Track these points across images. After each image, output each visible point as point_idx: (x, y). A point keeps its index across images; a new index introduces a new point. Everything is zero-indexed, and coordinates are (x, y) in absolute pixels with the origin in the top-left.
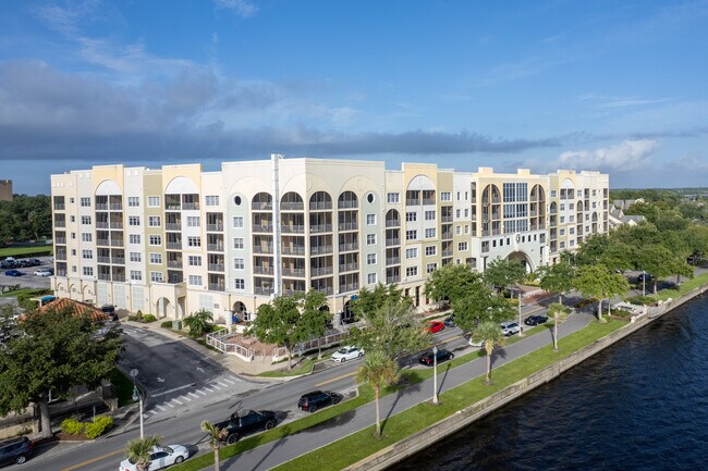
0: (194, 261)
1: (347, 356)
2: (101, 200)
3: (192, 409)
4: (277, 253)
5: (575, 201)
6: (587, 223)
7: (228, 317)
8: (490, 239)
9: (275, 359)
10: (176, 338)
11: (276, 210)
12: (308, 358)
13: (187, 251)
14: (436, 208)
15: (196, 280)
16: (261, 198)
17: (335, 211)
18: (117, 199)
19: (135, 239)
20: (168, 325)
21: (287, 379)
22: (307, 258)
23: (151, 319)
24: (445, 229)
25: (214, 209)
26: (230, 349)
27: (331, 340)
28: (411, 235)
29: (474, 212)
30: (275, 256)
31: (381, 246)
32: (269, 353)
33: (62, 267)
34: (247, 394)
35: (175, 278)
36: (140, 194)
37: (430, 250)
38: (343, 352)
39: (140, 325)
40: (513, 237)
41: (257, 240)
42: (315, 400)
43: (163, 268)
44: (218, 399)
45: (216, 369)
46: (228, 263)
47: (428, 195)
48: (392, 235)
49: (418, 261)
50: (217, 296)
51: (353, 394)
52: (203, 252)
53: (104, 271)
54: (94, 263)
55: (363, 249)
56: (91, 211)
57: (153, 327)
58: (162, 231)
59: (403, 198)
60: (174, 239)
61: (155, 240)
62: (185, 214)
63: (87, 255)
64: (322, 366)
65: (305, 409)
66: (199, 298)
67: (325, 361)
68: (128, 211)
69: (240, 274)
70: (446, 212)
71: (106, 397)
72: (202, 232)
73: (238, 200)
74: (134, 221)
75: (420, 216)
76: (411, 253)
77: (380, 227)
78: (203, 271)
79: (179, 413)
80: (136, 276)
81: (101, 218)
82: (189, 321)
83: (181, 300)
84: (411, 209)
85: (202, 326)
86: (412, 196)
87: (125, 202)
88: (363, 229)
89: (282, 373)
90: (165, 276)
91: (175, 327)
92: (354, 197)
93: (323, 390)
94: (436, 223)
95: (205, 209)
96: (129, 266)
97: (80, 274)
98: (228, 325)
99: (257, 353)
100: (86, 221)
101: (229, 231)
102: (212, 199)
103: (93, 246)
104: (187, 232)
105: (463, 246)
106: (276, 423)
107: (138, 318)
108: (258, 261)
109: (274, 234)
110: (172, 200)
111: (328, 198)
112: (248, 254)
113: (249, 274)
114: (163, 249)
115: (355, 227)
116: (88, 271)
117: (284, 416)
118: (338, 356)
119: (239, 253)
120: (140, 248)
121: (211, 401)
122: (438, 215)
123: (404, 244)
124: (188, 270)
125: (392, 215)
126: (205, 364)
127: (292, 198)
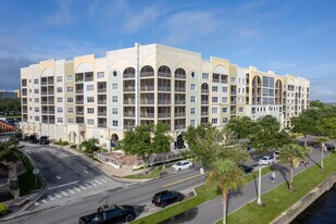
0: (91, 111)
1: (182, 167)
2: (44, 80)
3: (73, 200)
4: (137, 104)
5: (294, 92)
6: (299, 105)
7: (108, 143)
8: (256, 107)
9: (135, 167)
10: (77, 153)
11: (137, 78)
12: (157, 168)
13: (86, 105)
14: (228, 86)
15: (91, 122)
16: (129, 71)
17: (173, 79)
18: (52, 78)
19: (60, 100)
20: (74, 147)
21: (143, 180)
22: (156, 106)
23: (66, 144)
24: (232, 99)
25: (101, 80)
26: (107, 160)
27: (170, 157)
28: (215, 99)
29: (248, 91)
30: (136, 105)
31: (198, 104)
32: (131, 164)
33: (26, 117)
34: (114, 190)
35: (80, 120)
36: (62, 74)
37: (224, 110)
38: (179, 164)
39: (59, 146)
40: (267, 107)
41: (126, 97)
42: (165, 198)
43: (74, 115)
44: (94, 193)
45: (97, 172)
46: (109, 111)
47: (224, 77)
48: (205, 98)
49: (218, 115)
50: (102, 131)
51: (192, 194)
52: (95, 105)
53: (45, 118)
54: (40, 114)
55: (188, 105)
56: (39, 86)
57: (66, 148)
58: (74, 95)
59: (210, 77)
60: (80, 98)
61: (70, 100)
62: (86, 84)
63: (37, 110)
64: (166, 173)
65: (157, 204)
66: (92, 132)
67: (168, 170)
68: (57, 85)
69: (115, 117)
70: (233, 89)
71: (12, 188)
72: (94, 94)
73: (115, 74)
74: (60, 90)
75: (220, 89)
76: (215, 110)
77: (198, 92)
78: (95, 116)
79: (63, 203)
80: (60, 121)
81: (44, 89)
82: (85, 143)
83: (83, 133)
84: (215, 84)
85: (92, 147)
86: (216, 77)
87: (55, 79)
88: (188, 93)
89: (139, 176)
90: (75, 120)
91: (78, 148)
92: (184, 73)
93: (169, 190)
94: (228, 94)
95: (96, 80)
96: (57, 115)
97: (33, 120)
98: (108, 147)
99: (124, 163)
100: (36, 91)
101: (110, 92)
102: (101, 74)
103: (39, 105)
104: (86, 94)
105: (241, 109)
106: (135, 216)
107: (60, 143)
108: (126, 109)
109: (136, 92)
110: (79, 76)
111: (169, 71)
112: (120, 105)
113: (120, 118)
114: (74, 105)
115: (184, 91)
116: (37, 118)
117: (141, 209)
118: (176, 167)
119: (115, 105)
120: (62, 105)
121: (88, 195)
122: (229, 90)
123: (211, 104)
124: (87, 116)
125: (205, 87)
126: (90, 169)
127: (148, 69)
